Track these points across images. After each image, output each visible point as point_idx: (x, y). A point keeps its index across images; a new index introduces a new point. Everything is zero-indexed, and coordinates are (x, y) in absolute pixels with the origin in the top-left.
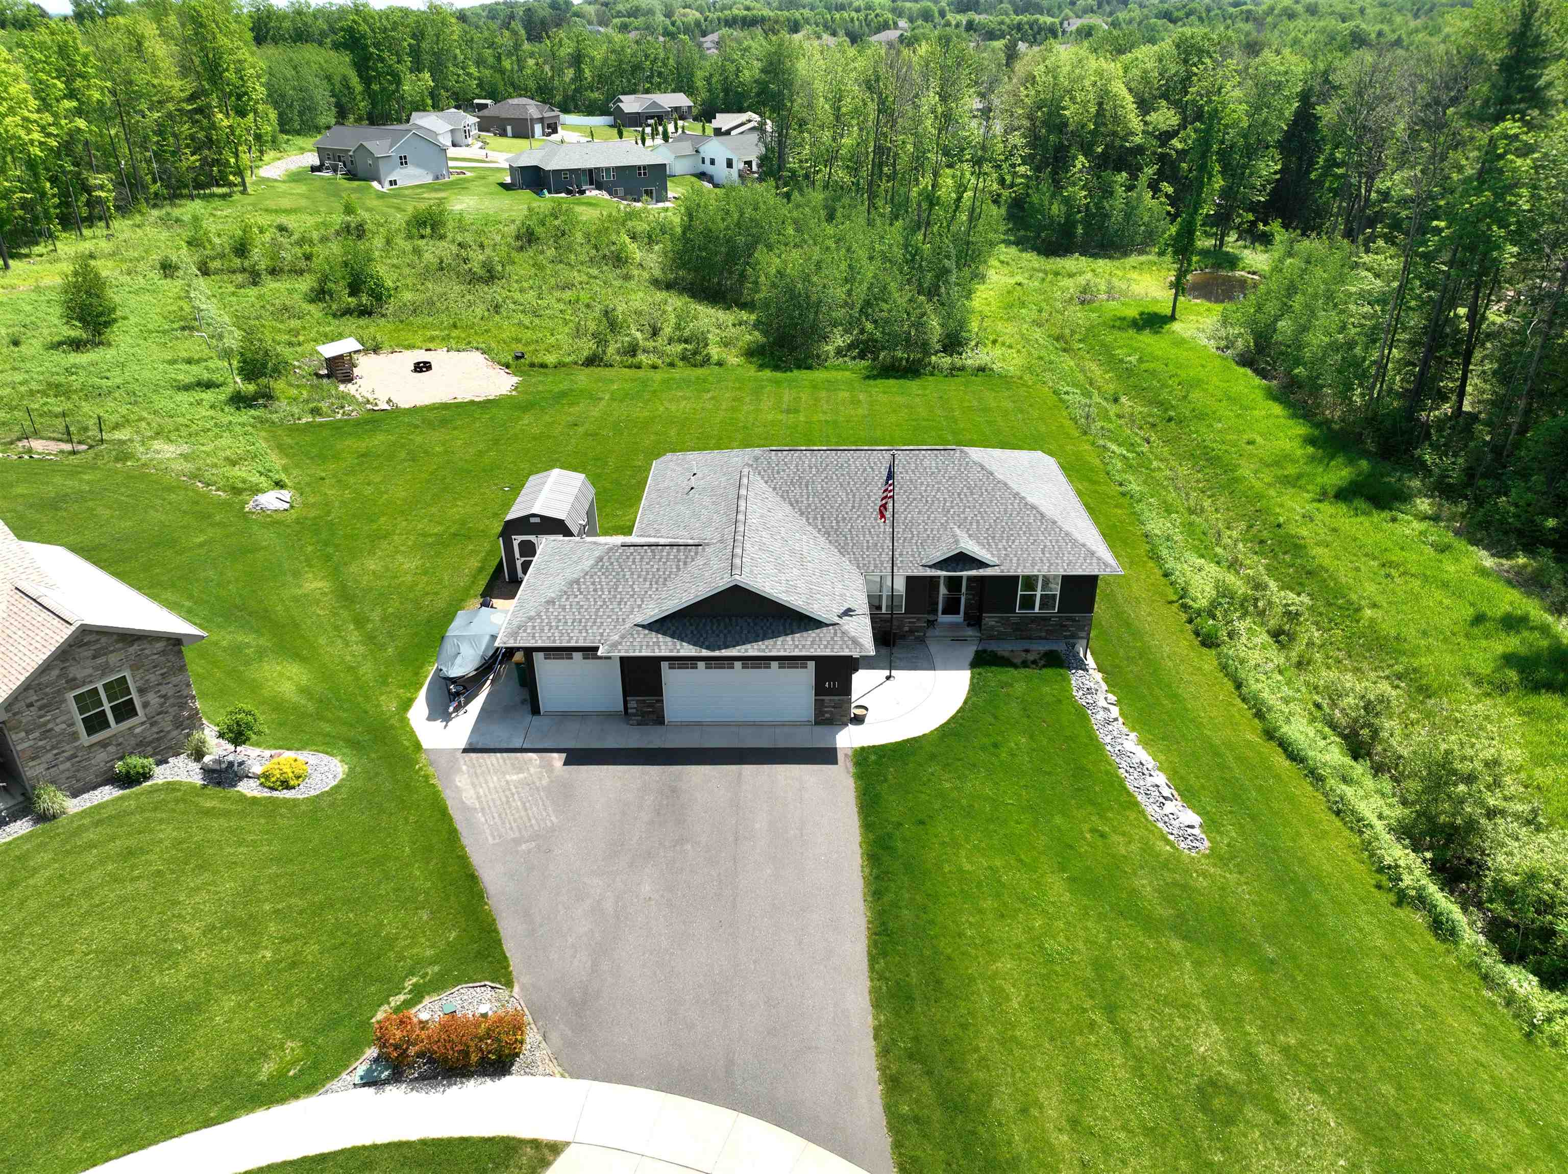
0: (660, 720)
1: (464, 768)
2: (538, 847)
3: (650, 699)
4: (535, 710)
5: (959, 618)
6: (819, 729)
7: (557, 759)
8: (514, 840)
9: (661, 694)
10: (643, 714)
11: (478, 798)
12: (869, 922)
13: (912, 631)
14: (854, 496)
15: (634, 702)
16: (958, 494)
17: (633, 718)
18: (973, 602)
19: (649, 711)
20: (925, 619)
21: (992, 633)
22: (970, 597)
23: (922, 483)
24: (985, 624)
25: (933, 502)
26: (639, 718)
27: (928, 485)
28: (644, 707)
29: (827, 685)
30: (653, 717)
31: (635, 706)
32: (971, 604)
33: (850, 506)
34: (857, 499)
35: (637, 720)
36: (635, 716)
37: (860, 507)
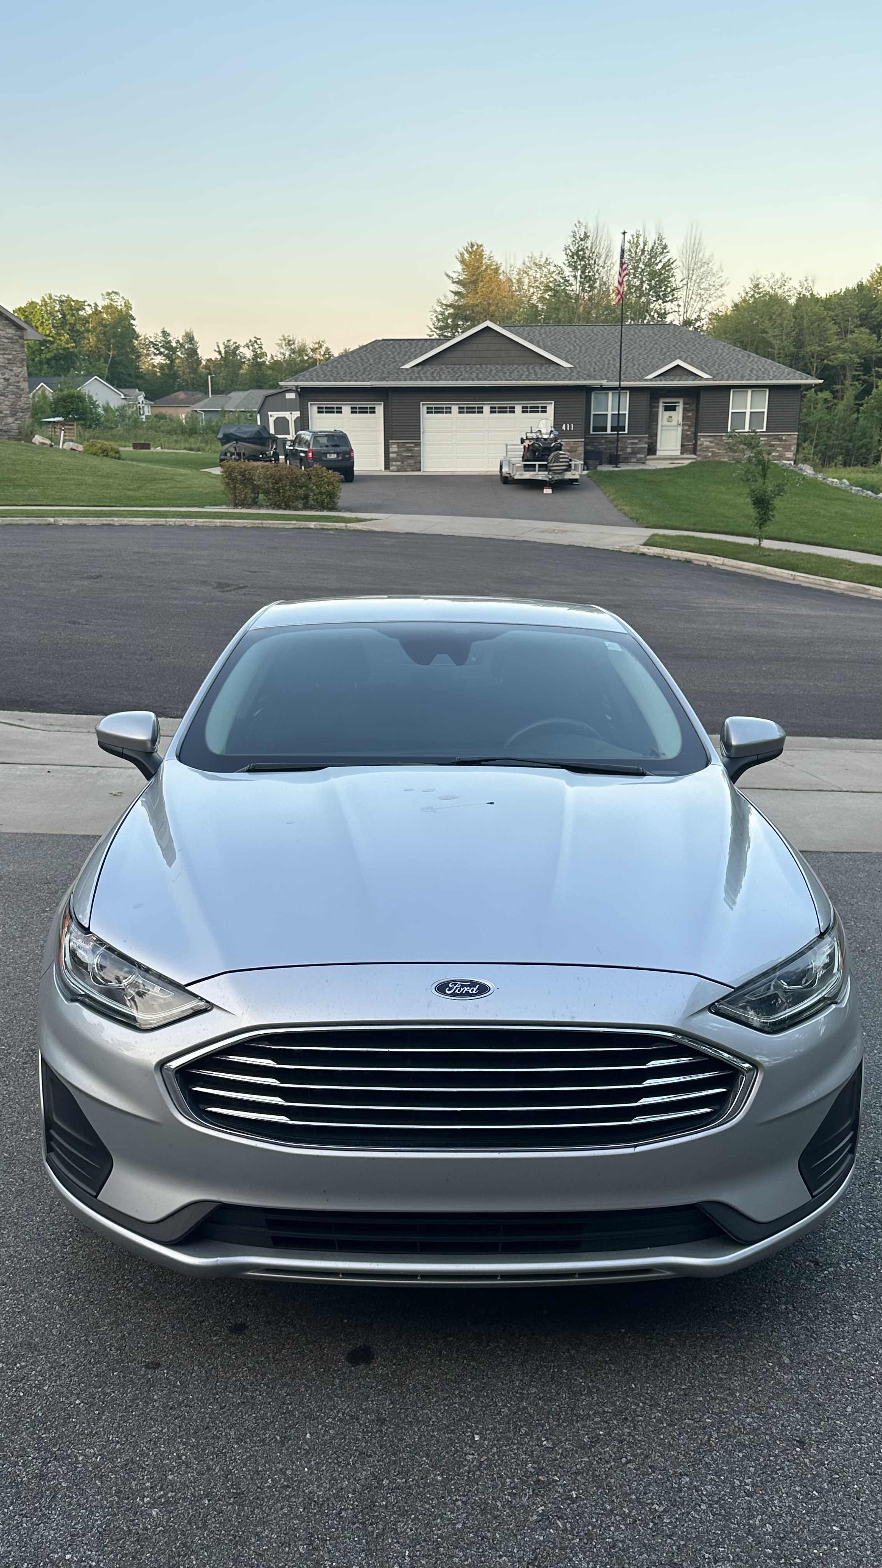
0: (417, 466)
3: (410, 443)
5: (676, 451)
9: (418, 436)
10: (403, 459)
13: (634, 453)
14: (580, 347)
15: (396, 446)
16: (674, 346)
17: (394, 463)
18: (689, 433)
19: (408, 456)
20: (646, 440)
21: (707, 453)
22: (686, 428)
23: (641, 341)
24: (701, 445)
25: (651, 349)
26: (399, 463)
27: (646, 341)
28: (404, 451)
29: (564, 427)
30: (411, 461)
31: (396, 450)
32: (687, 435)
33: (577, 352)
34: (583, 349)
35: (397, 466)
36: (396, 461)
37: (586, 352)
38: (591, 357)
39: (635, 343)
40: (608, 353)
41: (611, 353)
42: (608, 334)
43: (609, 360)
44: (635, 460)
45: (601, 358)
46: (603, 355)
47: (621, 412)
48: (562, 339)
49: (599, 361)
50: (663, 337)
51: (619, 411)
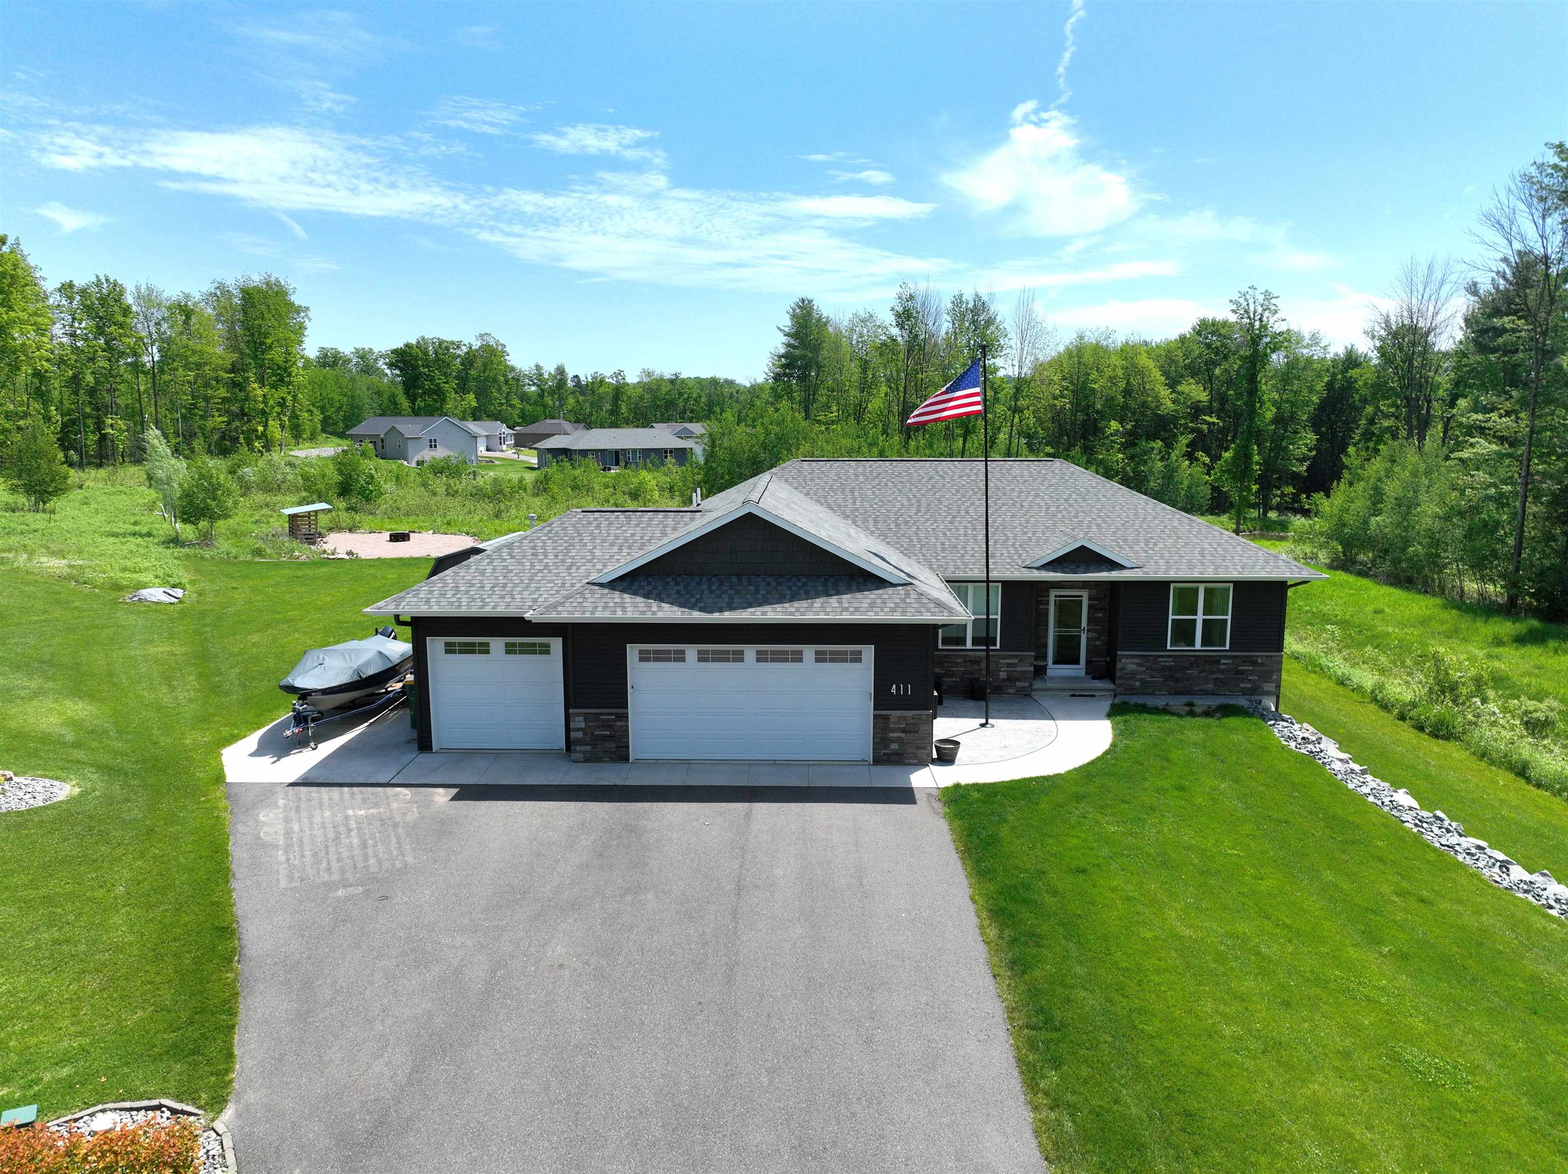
0: (621, 754)
1: (281, 802)
2: (367, 893)
3: (607, 714)
4: (424, 743)
5: (1078, 670)
6: (880, 769)
7: (441, 796)
8: (325, 884)
9: (622, 702)
10: (595, 741)
11: (288, 833)
12: (1011, 1010)
13: (1011, 679)
14: (919, 501)
15: (582, 718)
16: (1066, 500)
17: (578, 748)
18: (1098, 643)
19: (606, 736)
20: (1032, 660)
21: (1131, 683)
22: (1094, 635)
23: (1013, 490)
24: (1122, 669)
25: (1031, 507)
26: (588, 748)
27: (1021, 492)
28: (597, 727)
29: (894, 690)
30: (611, 745)
31: (583, 725)
32: (1096, 646)
33: (914, 510)
34: (924, 504)
35: (584, 753)
36: (581, 745)
37: (927, 511)
38: (935, 521)
39: (1004, 494)
40: (963, 513)
41: (967, 512)
42: (960, 477)
43: (966, 527)
44: (1012, 691)
45: (951, 522)
46: (954, 517)
47: (991, 617)
48: (890, 484)
49: (950, 530)
50: (1046, 483)
51: (988, 615)
